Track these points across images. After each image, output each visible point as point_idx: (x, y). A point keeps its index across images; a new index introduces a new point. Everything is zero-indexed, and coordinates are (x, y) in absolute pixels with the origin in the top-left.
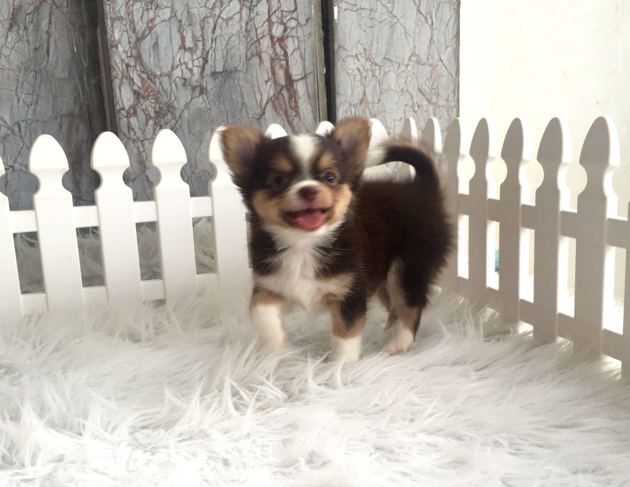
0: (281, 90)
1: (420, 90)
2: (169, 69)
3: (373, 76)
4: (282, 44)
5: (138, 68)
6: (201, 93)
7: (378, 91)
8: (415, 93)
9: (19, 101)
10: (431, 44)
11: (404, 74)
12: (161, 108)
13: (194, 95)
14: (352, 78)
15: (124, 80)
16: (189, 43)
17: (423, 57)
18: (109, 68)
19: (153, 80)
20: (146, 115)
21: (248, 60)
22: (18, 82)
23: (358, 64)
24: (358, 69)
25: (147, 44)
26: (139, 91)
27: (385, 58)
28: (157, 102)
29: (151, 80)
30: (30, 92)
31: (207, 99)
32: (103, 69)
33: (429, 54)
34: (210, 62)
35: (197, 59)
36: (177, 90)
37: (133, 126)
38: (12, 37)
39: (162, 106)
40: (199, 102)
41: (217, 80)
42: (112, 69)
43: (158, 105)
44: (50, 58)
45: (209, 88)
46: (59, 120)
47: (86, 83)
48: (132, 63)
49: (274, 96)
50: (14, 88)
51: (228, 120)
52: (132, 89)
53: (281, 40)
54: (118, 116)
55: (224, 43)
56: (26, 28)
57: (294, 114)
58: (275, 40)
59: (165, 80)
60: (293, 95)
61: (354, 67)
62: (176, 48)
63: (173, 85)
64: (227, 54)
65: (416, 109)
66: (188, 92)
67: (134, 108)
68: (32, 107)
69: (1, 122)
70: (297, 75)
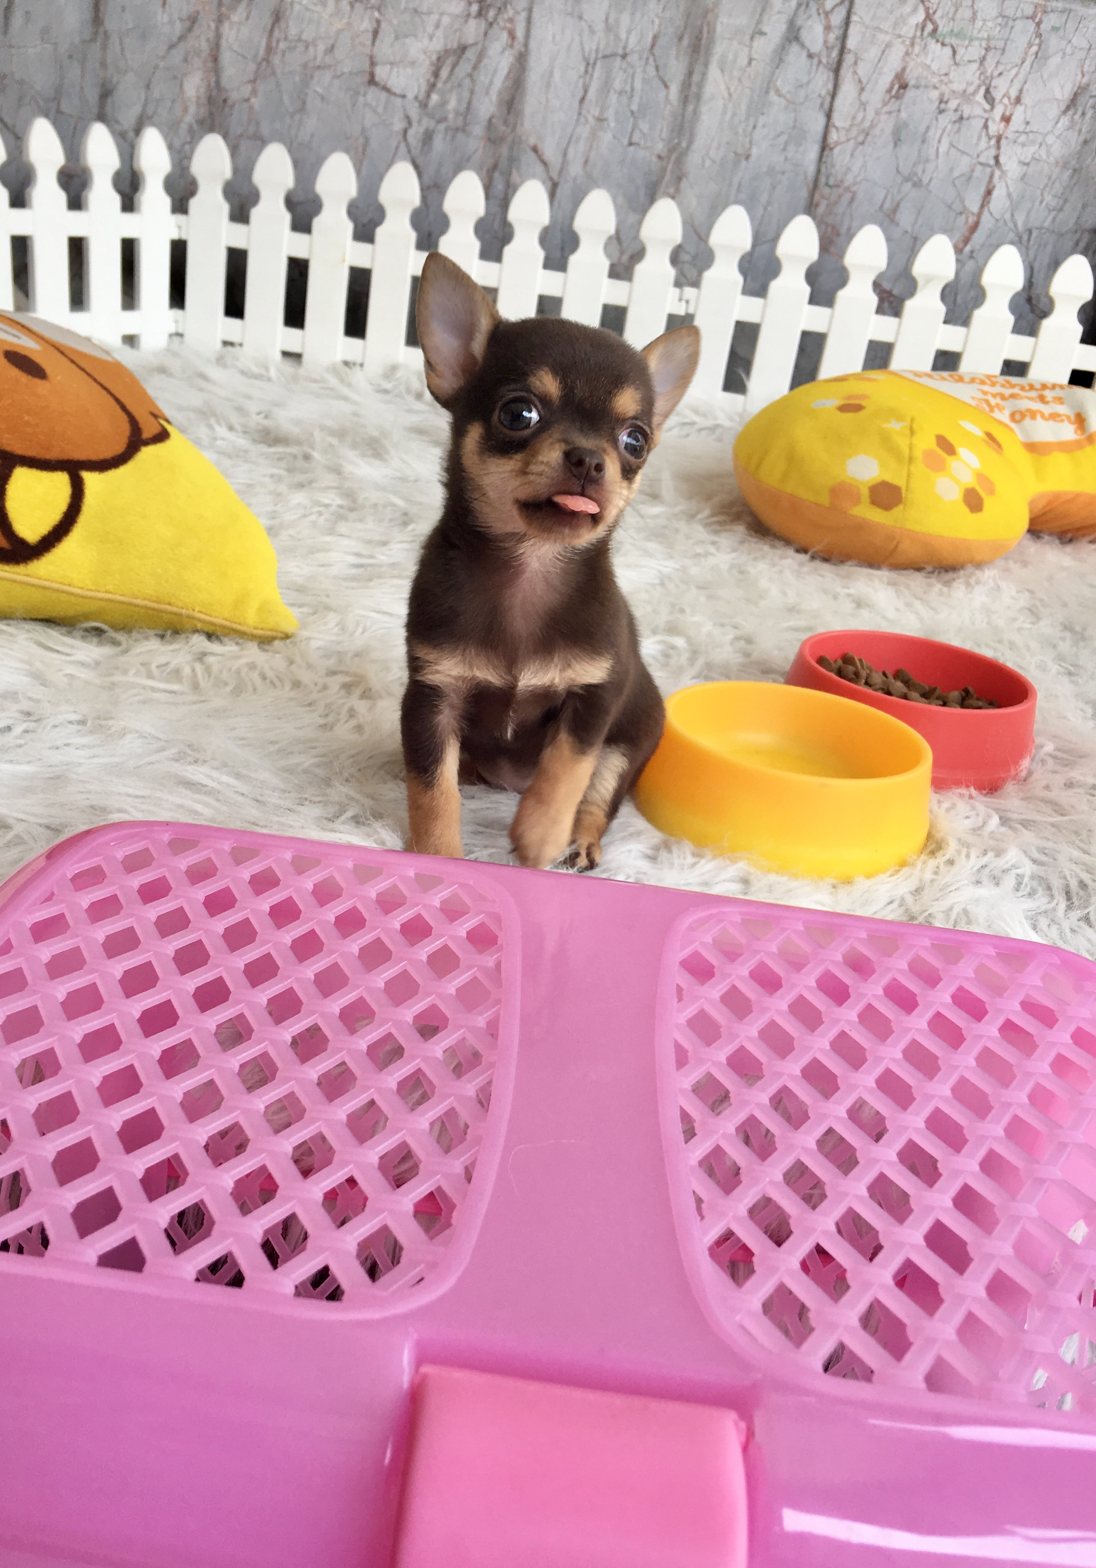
9: (1041, 202)
22: (1050, 178)
30: (1059, 195)
38: (1065, 121)
46: (1078, 236)
50: (1042, 187)
56: (1083, 114)
68: (1054, 213)
69: (1011, 225)
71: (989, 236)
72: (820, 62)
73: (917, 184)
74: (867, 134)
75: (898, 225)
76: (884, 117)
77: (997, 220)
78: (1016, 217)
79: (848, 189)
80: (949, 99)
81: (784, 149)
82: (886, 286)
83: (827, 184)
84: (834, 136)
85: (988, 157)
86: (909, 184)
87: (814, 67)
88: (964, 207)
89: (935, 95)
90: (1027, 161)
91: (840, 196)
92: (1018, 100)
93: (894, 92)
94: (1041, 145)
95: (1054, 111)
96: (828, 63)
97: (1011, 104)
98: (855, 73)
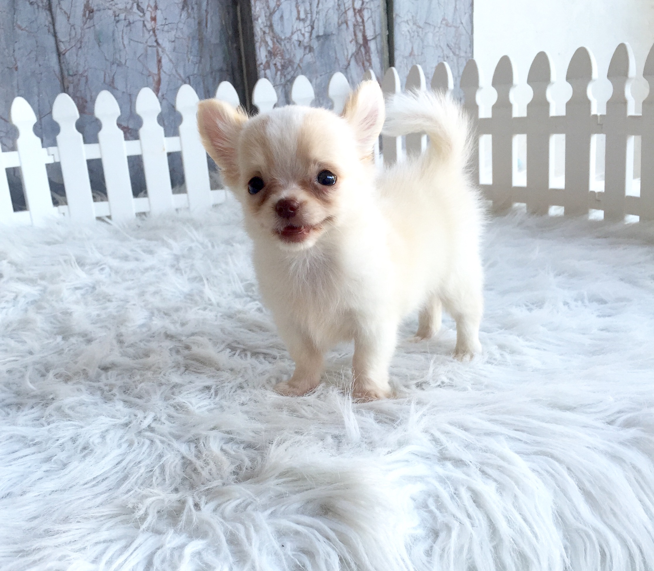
0: (360, 47)
1: (448, 46)
2: (290, 34)
3: (418, 36)
4: (361, 14)
5: (271, 34)
6: (310, 51)
7: (421, 47)
8: (445, 47)
9: (189, 61)
10: (455, 12)
11: (438, 34)
12: (285, 63)
13: (305, 53)
14: (405, 37)
16: (302, 16)
17: (450, 21)
18: (253, 35)
19: (280, 43)
21: (339, 25)
22: (188, 46)
23: (408, 27)
24: (409, 31)
25: (276, 17)
26: (271, 51)
27: (426, 23)
28: (283, 58)
30: (196, 55)
31: (314, 55)
33: (454, 18)
34: (316, 29)
35: (308, 26)
36: (295, 49)
38: (184, 14)
39: (285, 61)
40: (309, 57)
41: (320, 41)
43: (283, 60)
45: (315, 47)
46: (214, 74)
47: (230, 47)
48: (267, 31)
49: (356, 51)
50: (185, 52)
52: (267, 50)
53: (360, 11)
54: (258, 69)
55: (324, 15)
56: (193, 8)
57: (368, 64)
58: (356, 11)
59: (287, 42)
60: (368, 51)
61: (406, 30)
62: (294, 19)
63: (292, 45)
64: (326, 22)
65: (446, 59)
66: (302, 50)
67: (268, 62)
68: (197, 65)
69: (178, 76)
70: (370, 36)
71: (169, 85)
72: (38, 6)
73: (119, 65)
74: (81, 42)
75: (117, 89)
76: (87, 30)
77: (170, 75)
78: (179, 71)
79: (82, 75)
80: (119, 15)
81: (36, 60)
82: (124, 124)
83: (69, 75)
84: (62, 47)
85: (151, 41)
86: (116, 65)
87: (36, 10)
88: (150, 72)
89: (110, 12)
90: (173, 40)
91: (79, 80)
92: (156, 8)
93: (87, 15)
94: (177, 29)
95: (177, 11)
96: (43, 6)
97: (154, 11)
98: (61, 8)
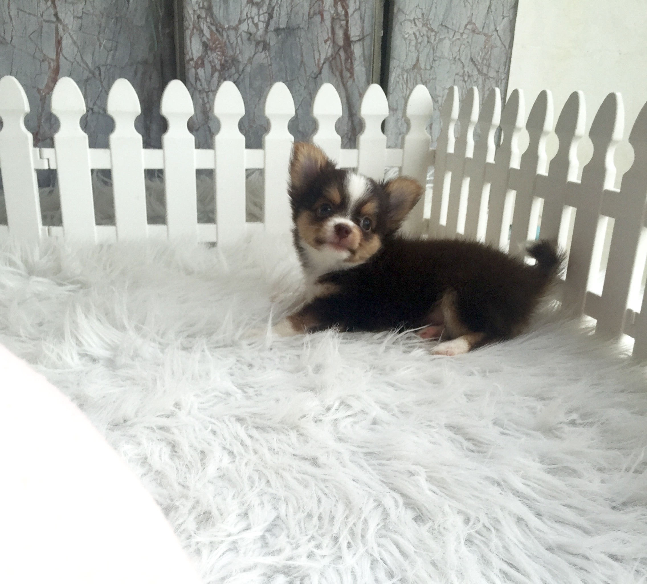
0: (339, 50)
1: (472, 60)
2: (237, 23)
3: (428, 42)
4: (344, 5)
5: (208, 20)
6: (264, 49)
7: (431, 59)
8: (467, 62)
9: (100, 46)
10: (488, 13)
11: (459, 42)
12: (226, 61)
13: (257, 50)
14: (408, 42)
15: (195, 31)
17: (479, 26)
18: (182, 18)
19: (221, 33)
20: (212, 67)
21: (310, 18)
22: (100, 27)
23: (415, 29)
24: (415, 34)
26: (208, 43)
27: (442, 25)
28: (223, 55)
29: (220, 33)
30: (111, 38)
31: (270, 55)
32: (176, 19)
33: (485, 22)
34: (275, 18)
35: (263, 14)
36: (243, 44)
37: (200, 78)
39: (227, 59)
40: (262, 57)
41: (280, 37)
42: (185, 19)
43: (223, 58)
44: (130, 6)
45: (272, 44)
46: (134, 67)
47: (160, 32)
48: (203, 15)
49: (332, 56)
50: (96, 33)
51: (286, 77)
52: (201, 41)
54: (187, 66)
57: (349, 75)
59: (232, 33)
60: (350, 56)
61: (411, 32)
62: (244, 1)
63: (239, 39)
64: (291, 11)
65: (466, 78)
66: (253, 47)
67: (202, 59)
68: (112, 53)
70: (355, 36)
73: (3, 42)
78: (85, 59)
85: (49, 15)
88: (44, 55)
